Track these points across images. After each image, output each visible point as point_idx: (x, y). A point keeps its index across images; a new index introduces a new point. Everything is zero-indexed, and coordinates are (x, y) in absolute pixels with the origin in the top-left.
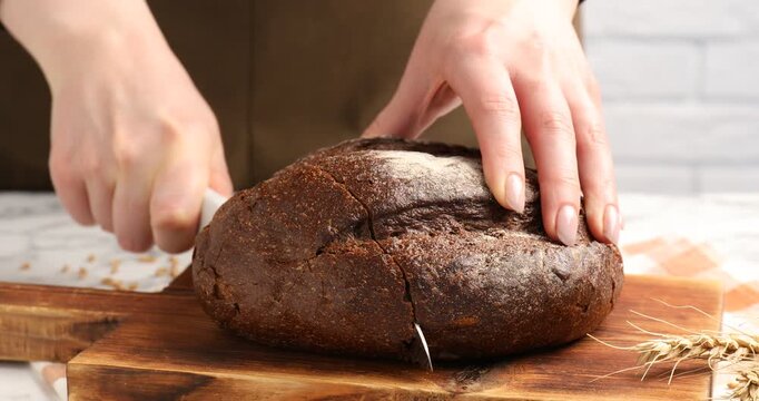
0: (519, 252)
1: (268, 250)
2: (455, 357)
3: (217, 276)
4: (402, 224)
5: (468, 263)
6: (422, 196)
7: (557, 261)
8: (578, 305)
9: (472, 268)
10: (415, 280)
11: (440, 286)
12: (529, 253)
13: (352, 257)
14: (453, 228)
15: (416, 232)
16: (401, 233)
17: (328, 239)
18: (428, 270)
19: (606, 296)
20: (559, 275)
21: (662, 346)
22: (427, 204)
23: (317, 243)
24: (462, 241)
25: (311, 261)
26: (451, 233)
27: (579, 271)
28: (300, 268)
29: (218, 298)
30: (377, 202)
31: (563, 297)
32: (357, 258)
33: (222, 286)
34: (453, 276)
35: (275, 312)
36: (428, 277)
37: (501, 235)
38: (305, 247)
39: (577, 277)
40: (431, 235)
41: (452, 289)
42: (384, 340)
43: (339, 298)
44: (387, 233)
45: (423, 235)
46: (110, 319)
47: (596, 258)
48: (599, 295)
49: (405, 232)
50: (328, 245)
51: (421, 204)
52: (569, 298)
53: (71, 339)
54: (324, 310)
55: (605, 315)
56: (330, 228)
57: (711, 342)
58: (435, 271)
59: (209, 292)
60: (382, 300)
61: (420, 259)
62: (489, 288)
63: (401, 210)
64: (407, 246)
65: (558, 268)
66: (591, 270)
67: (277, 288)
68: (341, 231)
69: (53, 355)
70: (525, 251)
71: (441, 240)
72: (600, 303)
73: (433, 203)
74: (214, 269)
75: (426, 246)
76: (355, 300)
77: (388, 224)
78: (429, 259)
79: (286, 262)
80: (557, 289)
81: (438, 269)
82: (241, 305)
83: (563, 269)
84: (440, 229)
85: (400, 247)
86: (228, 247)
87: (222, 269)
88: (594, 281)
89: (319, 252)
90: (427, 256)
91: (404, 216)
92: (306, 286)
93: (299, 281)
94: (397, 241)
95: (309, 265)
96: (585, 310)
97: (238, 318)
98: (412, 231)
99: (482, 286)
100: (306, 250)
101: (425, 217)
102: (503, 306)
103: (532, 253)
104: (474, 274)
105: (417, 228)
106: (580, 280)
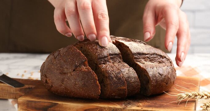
0: (149, 68)
1: (60, 70)
2: (120, 98)
3: (47, 77)
4: (106, 61)
5: (123, 70)
6: (111, 52)
7: (159, 70)
8: (165, 83)
9: (124, 72)
10: (109, 76)
11: (116, 78)
12: (152, 68)
13: (83, 72)
14: (119, 61)
15: (109, 63)
16: (105, 63)
17: (76, 67)
18: (113, 73)
19: (172, 81)
20: (160, 74)
21: (184, 95)
22: (112, 55)
23: (73, 68)
24: (122, 65)
25: (72, 73)
26: (119, 63)
27: (165, 74)
28: (69, 75)
29: (47, 83)
30: (99, 55)
31: (161, 81)
32: (85, 72)
33: (48, 80)
34: (119, 75)
35: (63, 87)
36: (112, 75)
37: (144, 63)
38: (70, 69)
39: (165, 75)
40: (113, 63)
41: (119, 79)
42: (92, 95)
43: (80, 83)
44: (101, 63)
45: (111, 64)
46: (30, 87)
47: (170, 70)
48: (170, 80)
49: (106, 63)
50: (76, 68)
51: (110, 55)
52: (162, 81)
53: (19, 92)
54: (76, 87)
55: (172, 86)
56: (77, 64)
57: (197, 94)
58: (114, 74)
59: (44, 81)
60: (92, 84)
61: (110, 70)
62: (129, 77)
63: (105, 57)
64: (107, 67)
65: (160, 72)
66: (169, 73)
67: (63, 80)
68: (80, 64)
69: (14, 97)
70: (151, 68)
71: (116, 64)
72: (171, 82)
73: (114, 54)
74: (46, 75)
75: (112, 67)
76: (84, 84)
77: (102, 61)
78: (113, 70)
79: (65, 74)
80: (159, 78)
81: (115, 73)
82: (53, 85)
83: (161, 72)
84: (115, 61)
85: (105, 67)
86: (49, 69)
87: (48, 76)
88: (169, 76)
89: (74, 70)
90: (112, 70)
91: (106, 59)
92: (71, 80)
93: (69, 79)
94: (104, 66)
95: (71, 74)
96: (167, 84)
97: (52, 89)
98: (108, 63)
99: (127, 77)
100: (70, 70)
101: (111, 58)
102: (133, 82)
103: (153, 68)
104: (125, 74)
105: (110, 62)
106: (166, 76)
